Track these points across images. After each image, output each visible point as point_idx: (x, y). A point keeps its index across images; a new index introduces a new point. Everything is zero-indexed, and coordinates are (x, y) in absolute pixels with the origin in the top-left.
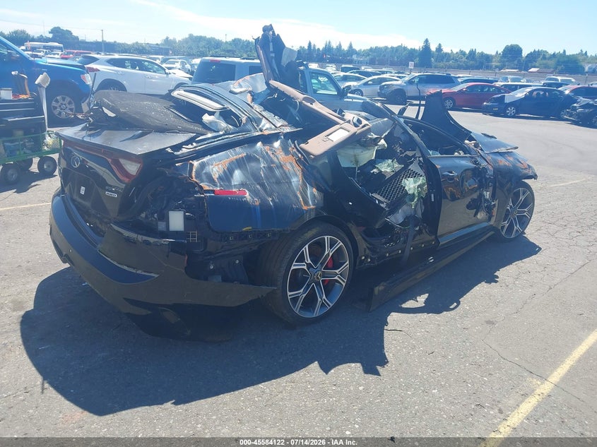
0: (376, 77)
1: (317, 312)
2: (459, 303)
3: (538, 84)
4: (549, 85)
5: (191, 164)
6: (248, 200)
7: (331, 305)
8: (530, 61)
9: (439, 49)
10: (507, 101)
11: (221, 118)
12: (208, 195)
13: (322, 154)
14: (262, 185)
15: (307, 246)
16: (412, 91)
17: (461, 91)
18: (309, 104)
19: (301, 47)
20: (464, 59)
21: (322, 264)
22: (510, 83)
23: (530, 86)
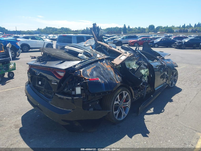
0: (112, 38)
1: (122, 118)
2: (164, 110)
3: (163, 37)
4: (166, 37)
5: (80, 71)
6: (100, 81)
7: (126, 115)
8: (157, 30)
9: (129, 27)
10: (155, 42)
11: (84, 55)
12: (88, 81)
13: (119, 64)
14: (103, 76)
15: (118, 95)
16: (124, 41)
17: (140, 40)
18: (111, 48)
19: (84, 29)
20: (137, 30)
21: (122, 101)
22: (153, 37)
23: (161, 37)
